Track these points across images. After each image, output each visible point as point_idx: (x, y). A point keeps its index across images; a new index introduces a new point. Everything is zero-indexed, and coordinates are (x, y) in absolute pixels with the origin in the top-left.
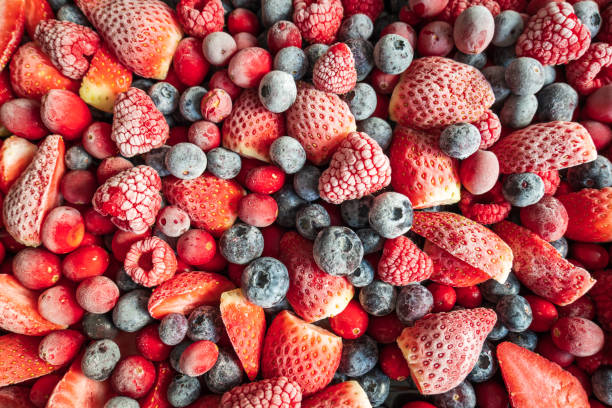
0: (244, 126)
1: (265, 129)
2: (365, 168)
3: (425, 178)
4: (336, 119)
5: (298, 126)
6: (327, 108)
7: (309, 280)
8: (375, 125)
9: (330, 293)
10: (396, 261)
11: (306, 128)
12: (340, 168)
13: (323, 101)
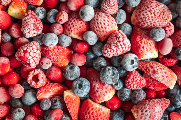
0: (73, 26)
1: (82, 27)
2: (120, 45)
3: (143, 49)
4: (110, 25)
5: (95, 27)
6: (106, 21)
7: (98, 87)
8: (125, 27)
9: (106, 92)
10: (132, 80)
11: (98, 28)
12: (111, 44)
13: (105, 17)
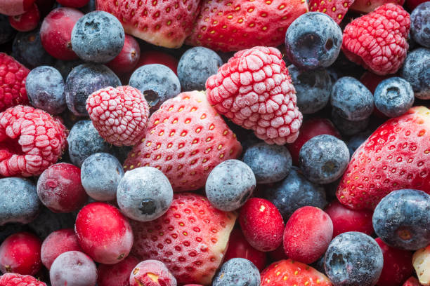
0: (187, 244)
1: (192, 214)
4: (188, 115)
5: (193, 167)
6: (173, 126)
7: (404, 161)
8: (195, 68)
9: (422, 133)
11: (198, 156)
12: (260, 115)
13: (163, 131)
